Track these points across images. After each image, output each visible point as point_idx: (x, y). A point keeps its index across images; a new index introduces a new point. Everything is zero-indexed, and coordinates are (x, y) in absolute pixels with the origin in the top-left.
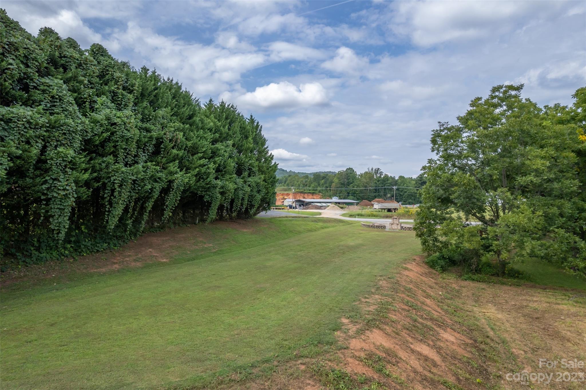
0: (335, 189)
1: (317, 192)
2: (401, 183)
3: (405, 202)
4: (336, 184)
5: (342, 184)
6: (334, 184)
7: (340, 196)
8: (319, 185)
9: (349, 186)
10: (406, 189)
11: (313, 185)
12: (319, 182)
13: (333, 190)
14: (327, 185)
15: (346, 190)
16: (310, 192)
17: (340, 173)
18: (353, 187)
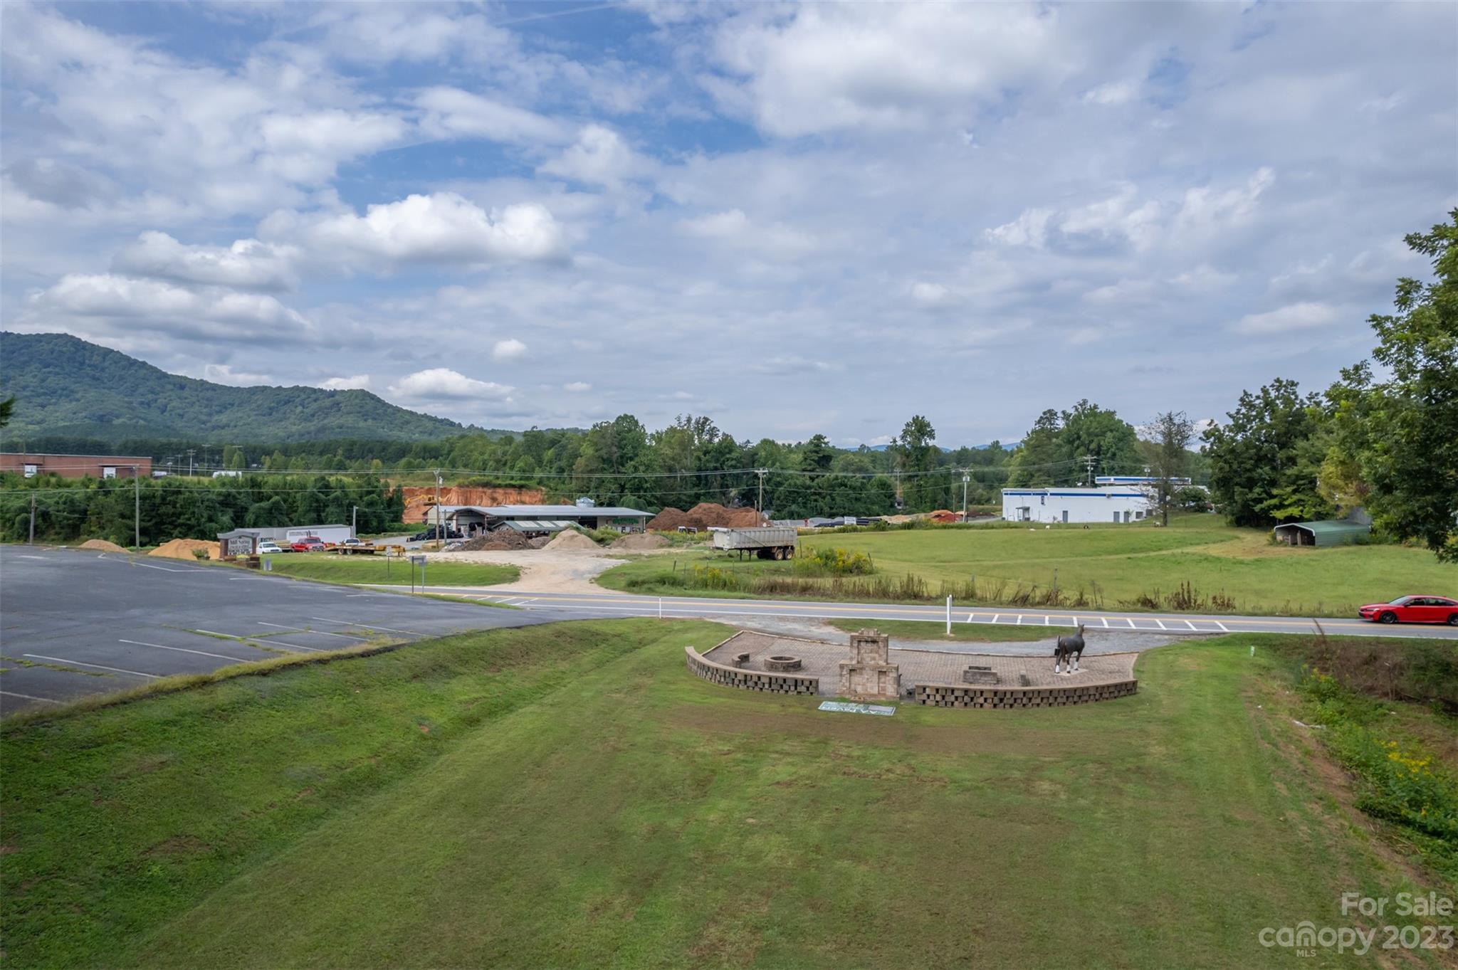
0: (585, 476)
1: (532, 483)
2: (766, 459)
3: (778, 511)
4: (588, 460)
5: (604, 461)
6: (580, 462)
7: (598, 496)
8: (540, 462)
9: (623, 466)
10: (779, 475)
11: (522, 464)
12: (539, 456)
13: (577, 478)
14: (563, 463)
15: (616, 479)
16: (513, 482)
17: (600, 431)
18: (636, 469)
